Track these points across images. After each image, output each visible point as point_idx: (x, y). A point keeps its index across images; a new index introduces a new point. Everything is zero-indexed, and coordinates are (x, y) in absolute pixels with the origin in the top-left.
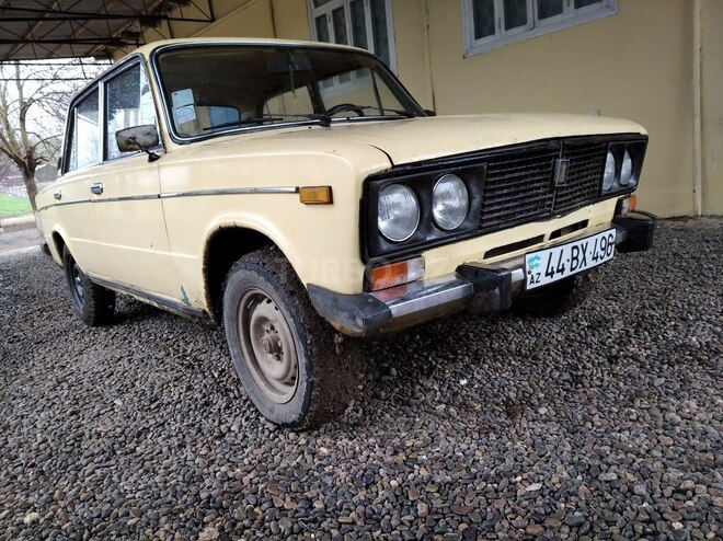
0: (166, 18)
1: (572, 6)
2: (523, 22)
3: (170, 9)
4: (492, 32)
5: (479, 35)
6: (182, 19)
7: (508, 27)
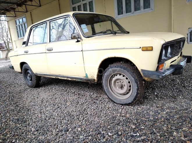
0: (25, 4)
1: (143, 8)
2: (130, 11)
3: (26, 2)
4: (122, 13)
5: (119, 14)
6: (32, 5)
7: (126, 13)
